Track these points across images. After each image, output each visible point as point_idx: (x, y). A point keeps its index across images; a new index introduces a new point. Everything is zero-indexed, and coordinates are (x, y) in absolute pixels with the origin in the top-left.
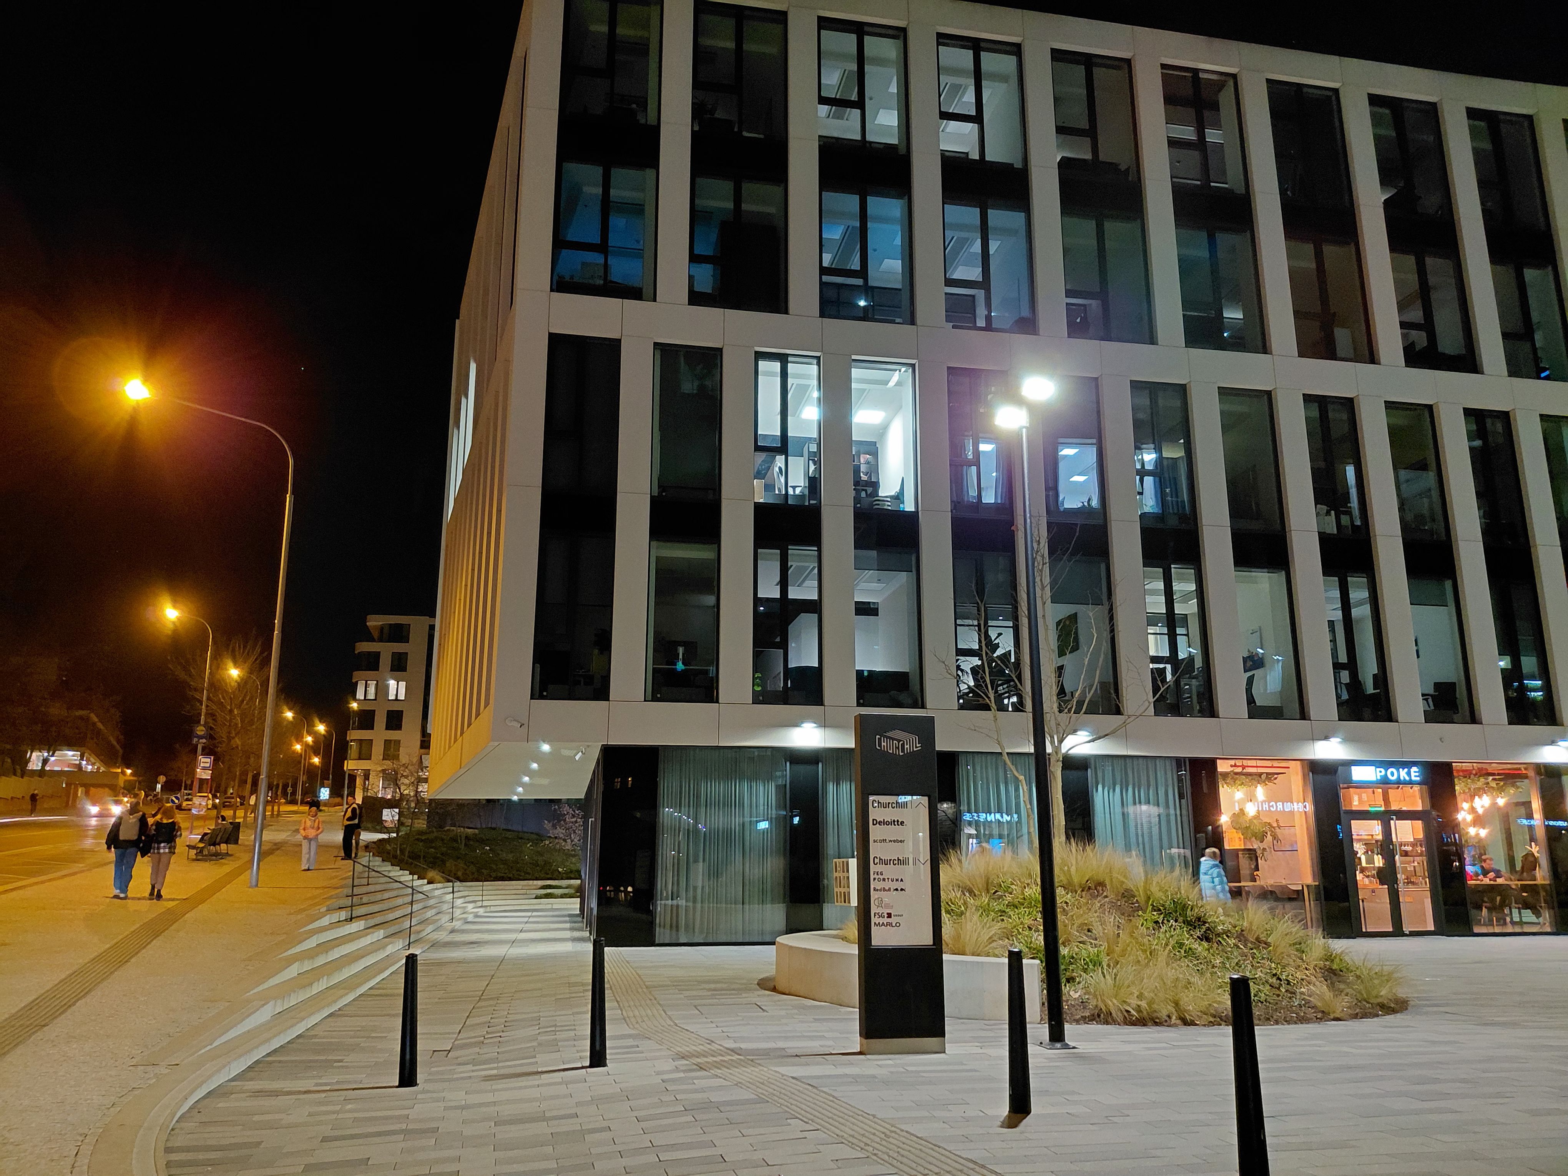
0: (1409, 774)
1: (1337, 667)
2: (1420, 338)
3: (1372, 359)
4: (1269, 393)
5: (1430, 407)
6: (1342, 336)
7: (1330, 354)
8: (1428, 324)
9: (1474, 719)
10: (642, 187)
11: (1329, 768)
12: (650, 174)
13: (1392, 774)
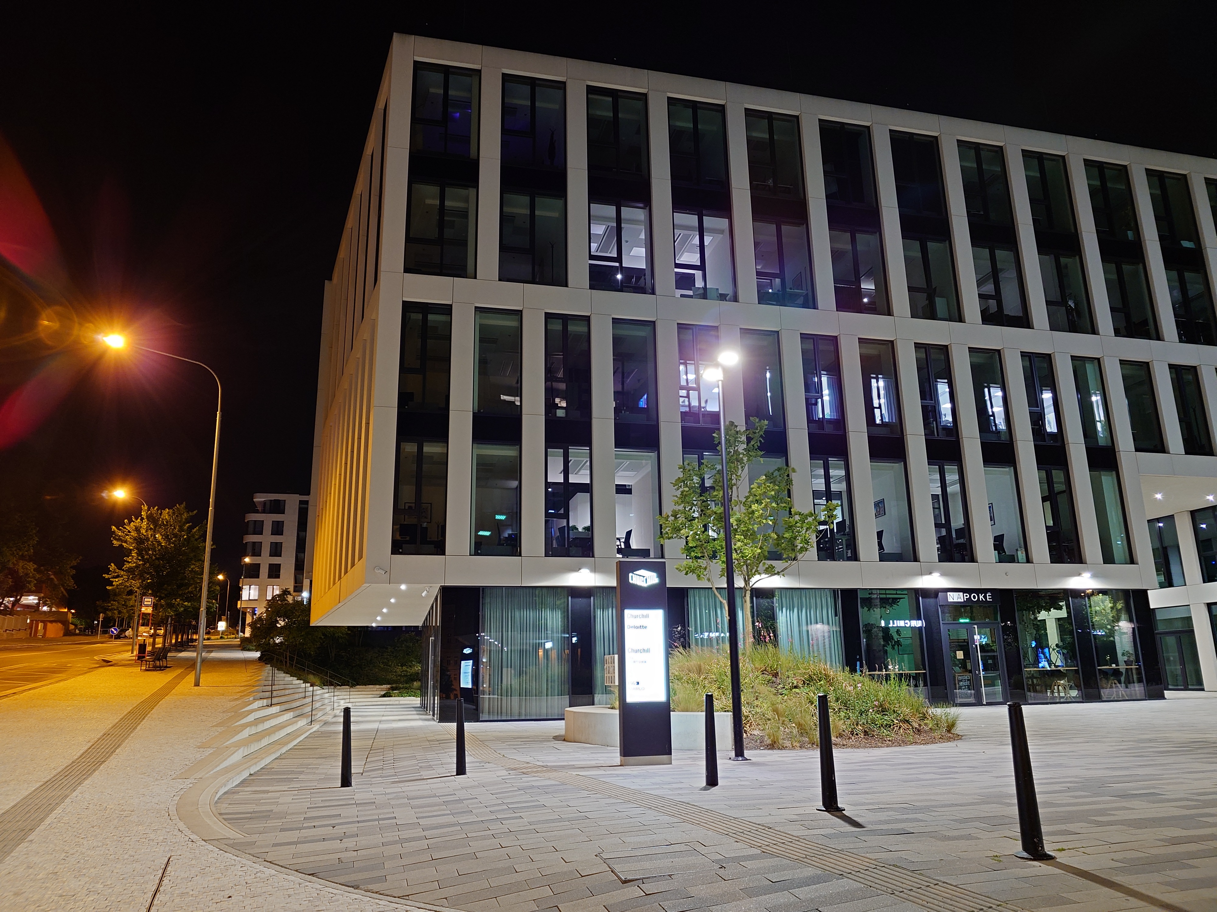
0: (985, 597)
1: (938, 526)
2: (992, 305)
3: (961, 319)
4: (892, 342)
5: (999, 351)
6: (940, 304)
7: (932, 316)
8: (997, 296)
9: (1028, 560)
10: (467, 200)
11: (933, 594)
12: (472, 191)
13: (974, 597)
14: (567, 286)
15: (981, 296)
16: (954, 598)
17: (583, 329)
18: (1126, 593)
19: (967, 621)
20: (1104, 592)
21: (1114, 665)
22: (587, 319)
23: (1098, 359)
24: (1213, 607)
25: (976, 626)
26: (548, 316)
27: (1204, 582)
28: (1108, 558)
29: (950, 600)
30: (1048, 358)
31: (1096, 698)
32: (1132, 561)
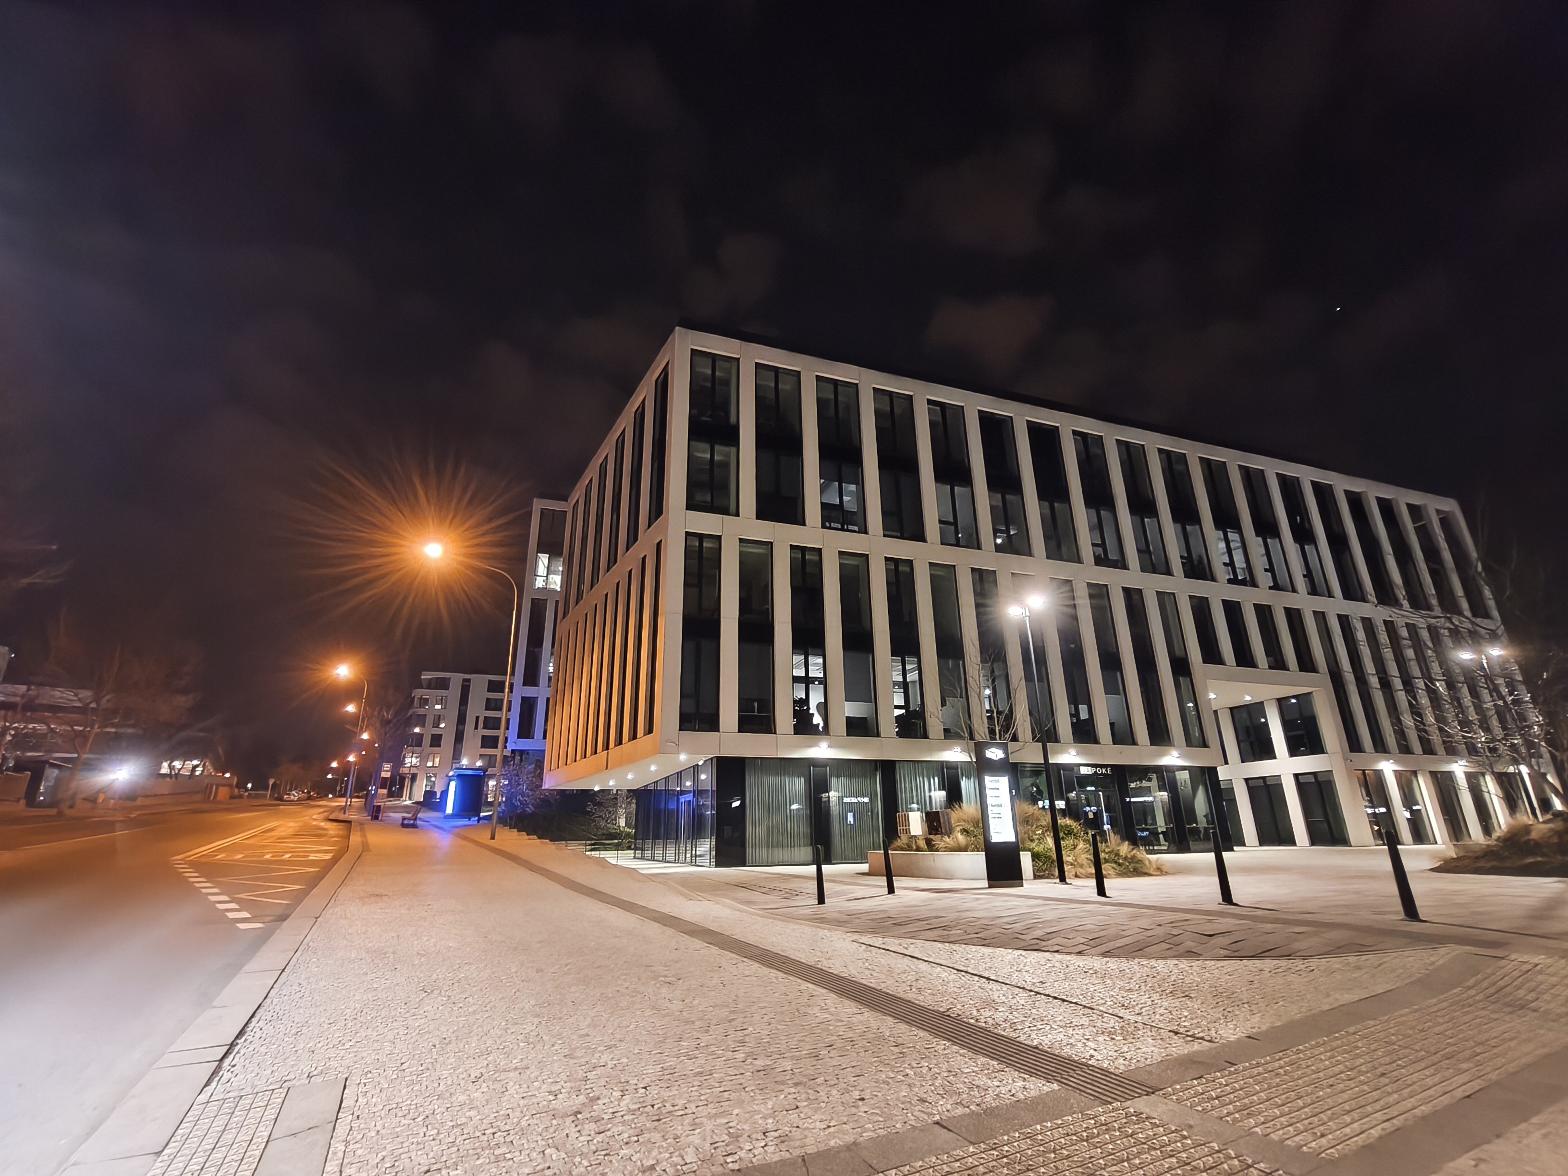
0: (1106, 771)
1: (1071, 715)
2: (1100, 551)
3: (1079, 561)
5: (1106, 586)
6: (1064, 549)
7: (1061, 559)
8: (1103, 545)
9: (1134, 743)
10: (728, 455)
11: (1070, 768)
12: (733, 450)
13: (1099, 771)
14: (804, 524)
15: (1093, 545)
16: (1084, 771)
17: (816, 558)
18: (1202, 769)
19: (1093, 788)
20: (1184, 768)
21: (1194, 825)
22: (819, 551)
23: (1174, 594)
24: (1250, 781)
25: (1101, 793)
26: (792, 547)
27: (1242, 762)
28: (1189, 743)
29: (1082, 772)
30: (1140, 591)
31: (1188, 850)
32: (1205, 745)
